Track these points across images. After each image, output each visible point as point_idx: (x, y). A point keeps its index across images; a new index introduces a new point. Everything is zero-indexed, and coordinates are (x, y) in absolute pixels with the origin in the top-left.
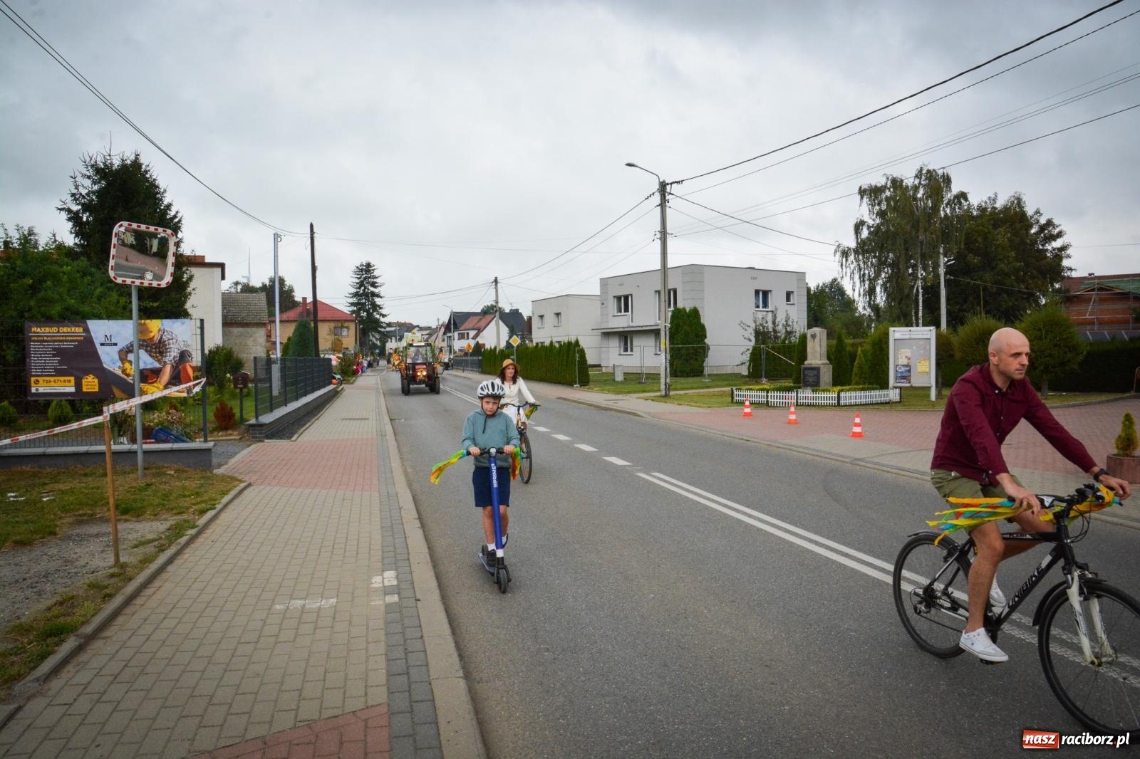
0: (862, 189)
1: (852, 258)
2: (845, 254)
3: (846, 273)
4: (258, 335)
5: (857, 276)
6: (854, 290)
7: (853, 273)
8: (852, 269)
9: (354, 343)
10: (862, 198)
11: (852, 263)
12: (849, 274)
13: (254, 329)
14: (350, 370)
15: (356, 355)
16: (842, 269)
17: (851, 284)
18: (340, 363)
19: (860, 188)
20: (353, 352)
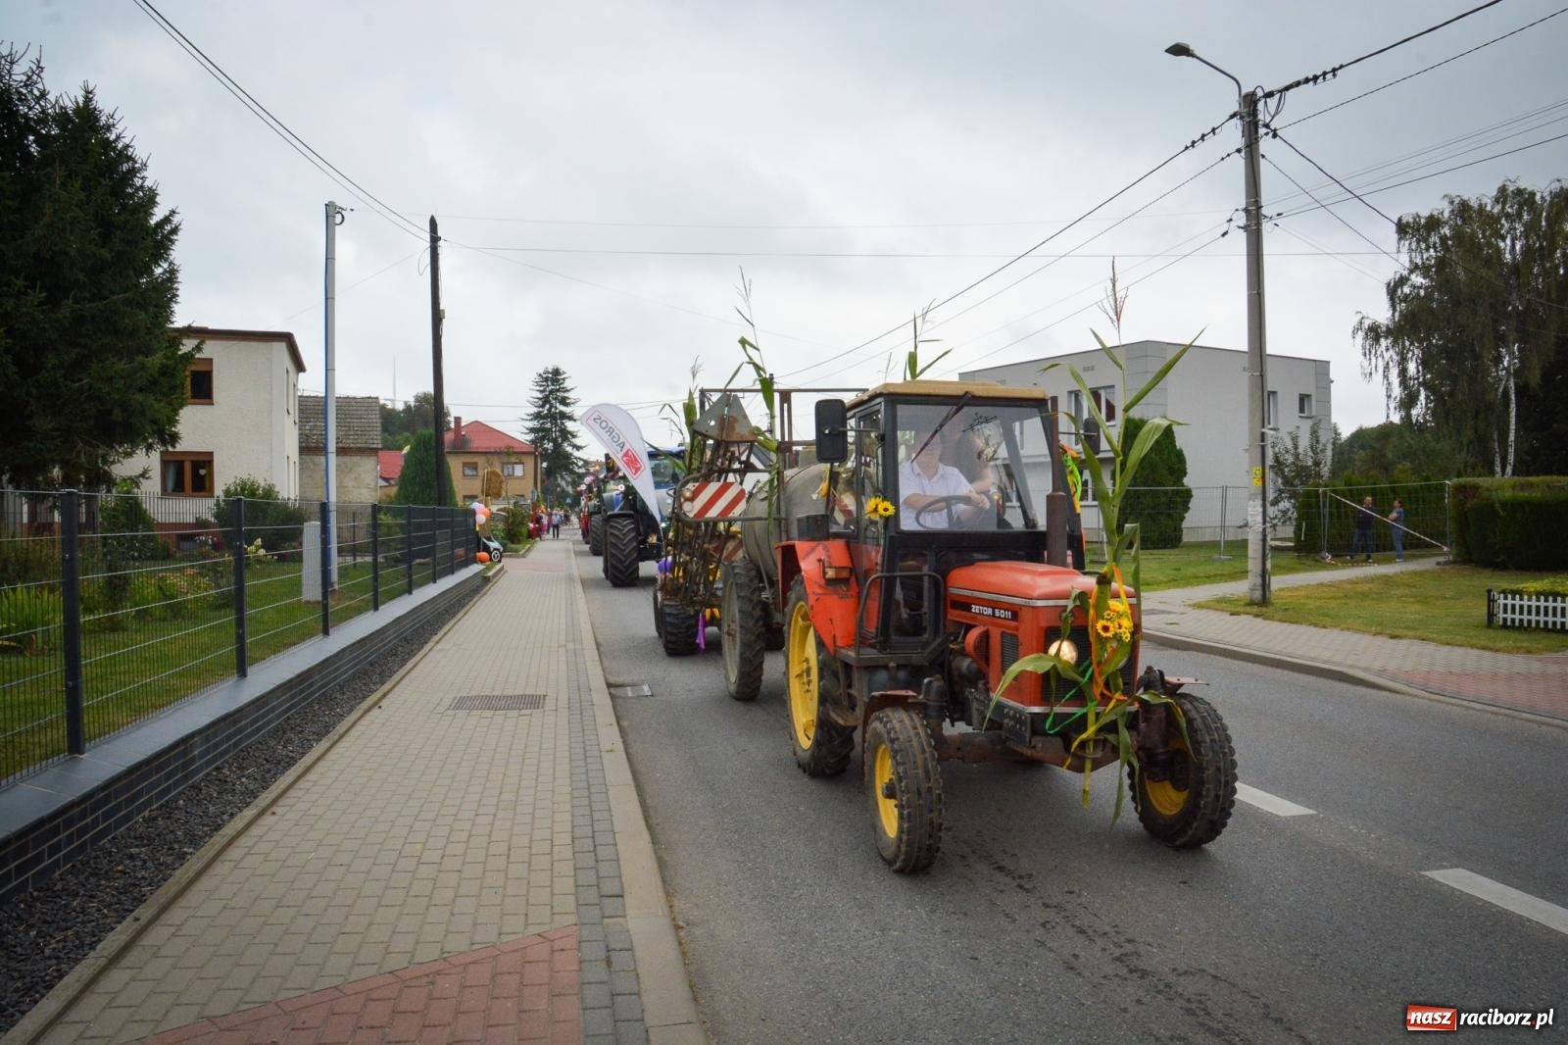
0: (1404, 221)
1: (1383, 342)
2: (1374, 333)
3: (1376, 367)
4: (362, 469)
5: (1394, 372)
6: (1389, 397)
7: (1387, 367)
8: (1386, 360)
9: (532, 487)
10: (1400, 239)
11: (1387, 350)
12: (1381, 369)
13: (356, 459)
14: (519, 531)
15: (535, 506)
16: (1370, 359)
17: (1385, 387)
18: (506, 520)
19: (1400, 219)
20: (529, 501)
